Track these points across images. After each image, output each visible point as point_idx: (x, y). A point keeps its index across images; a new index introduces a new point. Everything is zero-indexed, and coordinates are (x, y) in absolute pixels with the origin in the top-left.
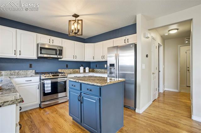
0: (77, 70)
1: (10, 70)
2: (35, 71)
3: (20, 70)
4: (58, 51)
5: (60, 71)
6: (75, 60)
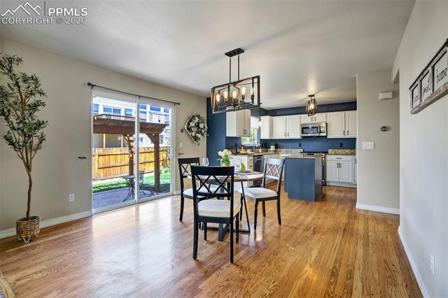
2: (304, 150)
3: (292, 149)
4: (320, 127)
5: (330, 151)
6: (347, 137)
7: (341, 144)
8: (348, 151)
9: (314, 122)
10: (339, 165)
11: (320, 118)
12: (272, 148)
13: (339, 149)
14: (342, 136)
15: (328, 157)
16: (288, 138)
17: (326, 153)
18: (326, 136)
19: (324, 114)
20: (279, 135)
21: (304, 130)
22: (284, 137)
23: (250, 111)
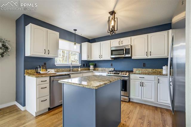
0: (159, 70)
1: (102, 68)
2: (114, 69)
3: (106, 68)
4: (125, 50)
5: (135, 70)
6: (149, 57)
7: (144, 64)
8: (150, 70)
9: (121, 45)
10: (142, 84)
11: (126, 42)
12: (92, 67)
13: (143, 68)
14: (145, 57)
15: (132, 76)
16: (101, 59)
17: (131, 72)
18: (131, 57)
19: (129, 38)
20: (95, 57)
21: (113, 52)
22: (99, 59)
23: (58, 33)
